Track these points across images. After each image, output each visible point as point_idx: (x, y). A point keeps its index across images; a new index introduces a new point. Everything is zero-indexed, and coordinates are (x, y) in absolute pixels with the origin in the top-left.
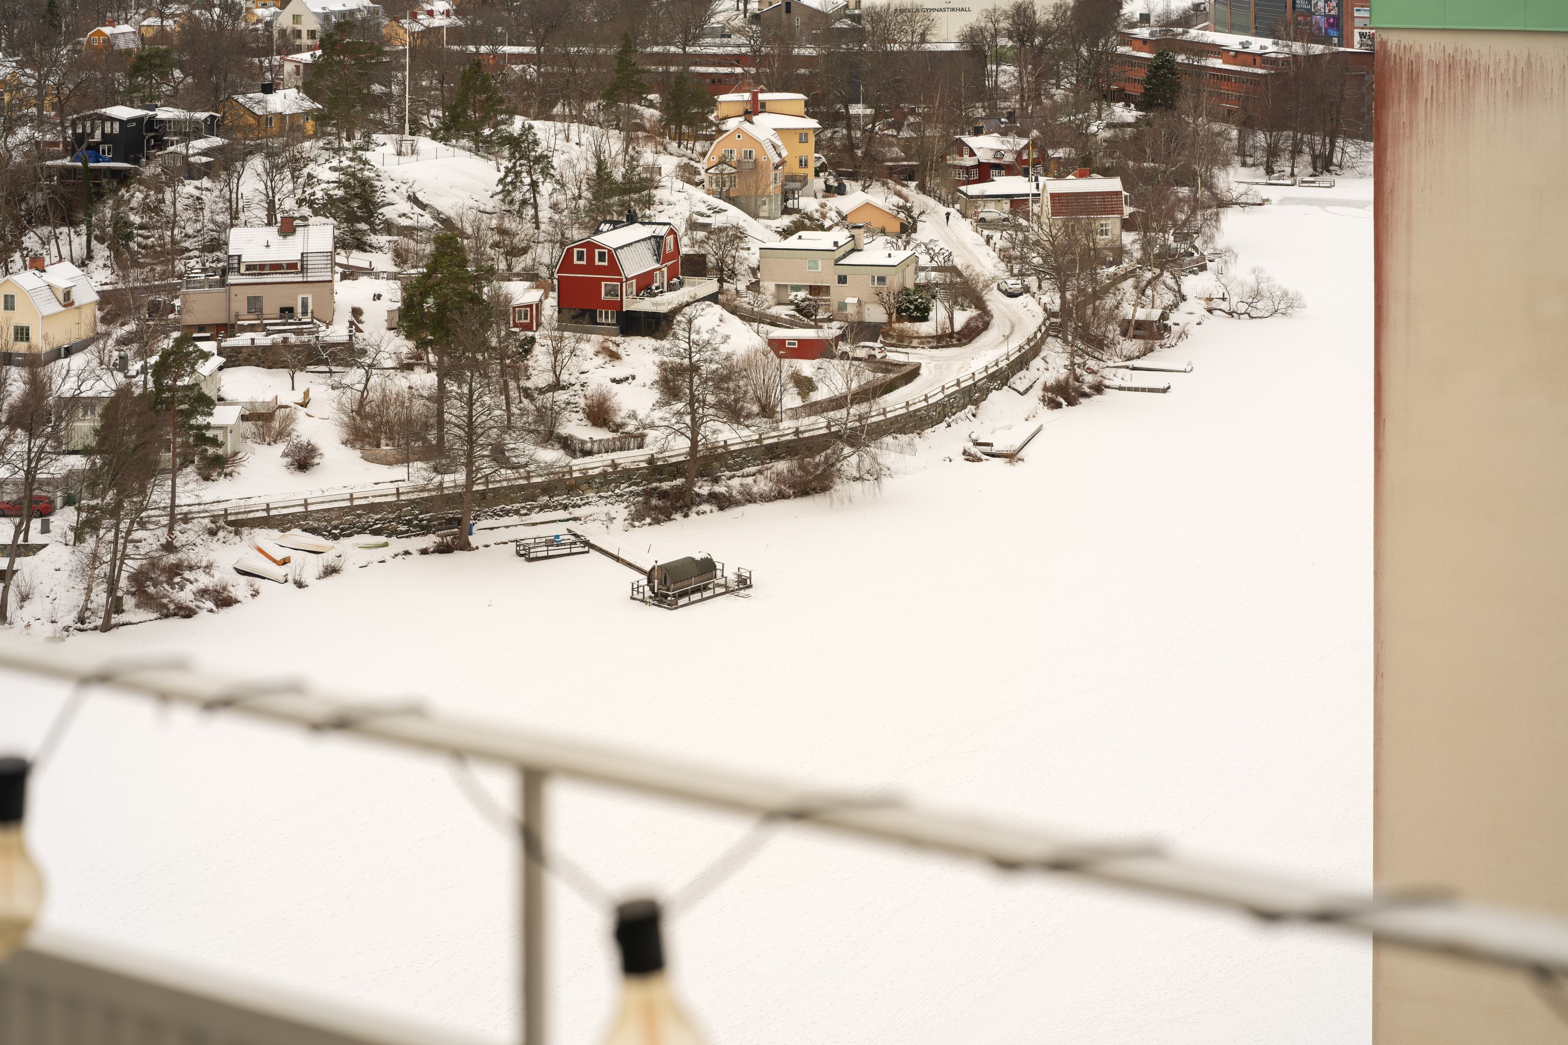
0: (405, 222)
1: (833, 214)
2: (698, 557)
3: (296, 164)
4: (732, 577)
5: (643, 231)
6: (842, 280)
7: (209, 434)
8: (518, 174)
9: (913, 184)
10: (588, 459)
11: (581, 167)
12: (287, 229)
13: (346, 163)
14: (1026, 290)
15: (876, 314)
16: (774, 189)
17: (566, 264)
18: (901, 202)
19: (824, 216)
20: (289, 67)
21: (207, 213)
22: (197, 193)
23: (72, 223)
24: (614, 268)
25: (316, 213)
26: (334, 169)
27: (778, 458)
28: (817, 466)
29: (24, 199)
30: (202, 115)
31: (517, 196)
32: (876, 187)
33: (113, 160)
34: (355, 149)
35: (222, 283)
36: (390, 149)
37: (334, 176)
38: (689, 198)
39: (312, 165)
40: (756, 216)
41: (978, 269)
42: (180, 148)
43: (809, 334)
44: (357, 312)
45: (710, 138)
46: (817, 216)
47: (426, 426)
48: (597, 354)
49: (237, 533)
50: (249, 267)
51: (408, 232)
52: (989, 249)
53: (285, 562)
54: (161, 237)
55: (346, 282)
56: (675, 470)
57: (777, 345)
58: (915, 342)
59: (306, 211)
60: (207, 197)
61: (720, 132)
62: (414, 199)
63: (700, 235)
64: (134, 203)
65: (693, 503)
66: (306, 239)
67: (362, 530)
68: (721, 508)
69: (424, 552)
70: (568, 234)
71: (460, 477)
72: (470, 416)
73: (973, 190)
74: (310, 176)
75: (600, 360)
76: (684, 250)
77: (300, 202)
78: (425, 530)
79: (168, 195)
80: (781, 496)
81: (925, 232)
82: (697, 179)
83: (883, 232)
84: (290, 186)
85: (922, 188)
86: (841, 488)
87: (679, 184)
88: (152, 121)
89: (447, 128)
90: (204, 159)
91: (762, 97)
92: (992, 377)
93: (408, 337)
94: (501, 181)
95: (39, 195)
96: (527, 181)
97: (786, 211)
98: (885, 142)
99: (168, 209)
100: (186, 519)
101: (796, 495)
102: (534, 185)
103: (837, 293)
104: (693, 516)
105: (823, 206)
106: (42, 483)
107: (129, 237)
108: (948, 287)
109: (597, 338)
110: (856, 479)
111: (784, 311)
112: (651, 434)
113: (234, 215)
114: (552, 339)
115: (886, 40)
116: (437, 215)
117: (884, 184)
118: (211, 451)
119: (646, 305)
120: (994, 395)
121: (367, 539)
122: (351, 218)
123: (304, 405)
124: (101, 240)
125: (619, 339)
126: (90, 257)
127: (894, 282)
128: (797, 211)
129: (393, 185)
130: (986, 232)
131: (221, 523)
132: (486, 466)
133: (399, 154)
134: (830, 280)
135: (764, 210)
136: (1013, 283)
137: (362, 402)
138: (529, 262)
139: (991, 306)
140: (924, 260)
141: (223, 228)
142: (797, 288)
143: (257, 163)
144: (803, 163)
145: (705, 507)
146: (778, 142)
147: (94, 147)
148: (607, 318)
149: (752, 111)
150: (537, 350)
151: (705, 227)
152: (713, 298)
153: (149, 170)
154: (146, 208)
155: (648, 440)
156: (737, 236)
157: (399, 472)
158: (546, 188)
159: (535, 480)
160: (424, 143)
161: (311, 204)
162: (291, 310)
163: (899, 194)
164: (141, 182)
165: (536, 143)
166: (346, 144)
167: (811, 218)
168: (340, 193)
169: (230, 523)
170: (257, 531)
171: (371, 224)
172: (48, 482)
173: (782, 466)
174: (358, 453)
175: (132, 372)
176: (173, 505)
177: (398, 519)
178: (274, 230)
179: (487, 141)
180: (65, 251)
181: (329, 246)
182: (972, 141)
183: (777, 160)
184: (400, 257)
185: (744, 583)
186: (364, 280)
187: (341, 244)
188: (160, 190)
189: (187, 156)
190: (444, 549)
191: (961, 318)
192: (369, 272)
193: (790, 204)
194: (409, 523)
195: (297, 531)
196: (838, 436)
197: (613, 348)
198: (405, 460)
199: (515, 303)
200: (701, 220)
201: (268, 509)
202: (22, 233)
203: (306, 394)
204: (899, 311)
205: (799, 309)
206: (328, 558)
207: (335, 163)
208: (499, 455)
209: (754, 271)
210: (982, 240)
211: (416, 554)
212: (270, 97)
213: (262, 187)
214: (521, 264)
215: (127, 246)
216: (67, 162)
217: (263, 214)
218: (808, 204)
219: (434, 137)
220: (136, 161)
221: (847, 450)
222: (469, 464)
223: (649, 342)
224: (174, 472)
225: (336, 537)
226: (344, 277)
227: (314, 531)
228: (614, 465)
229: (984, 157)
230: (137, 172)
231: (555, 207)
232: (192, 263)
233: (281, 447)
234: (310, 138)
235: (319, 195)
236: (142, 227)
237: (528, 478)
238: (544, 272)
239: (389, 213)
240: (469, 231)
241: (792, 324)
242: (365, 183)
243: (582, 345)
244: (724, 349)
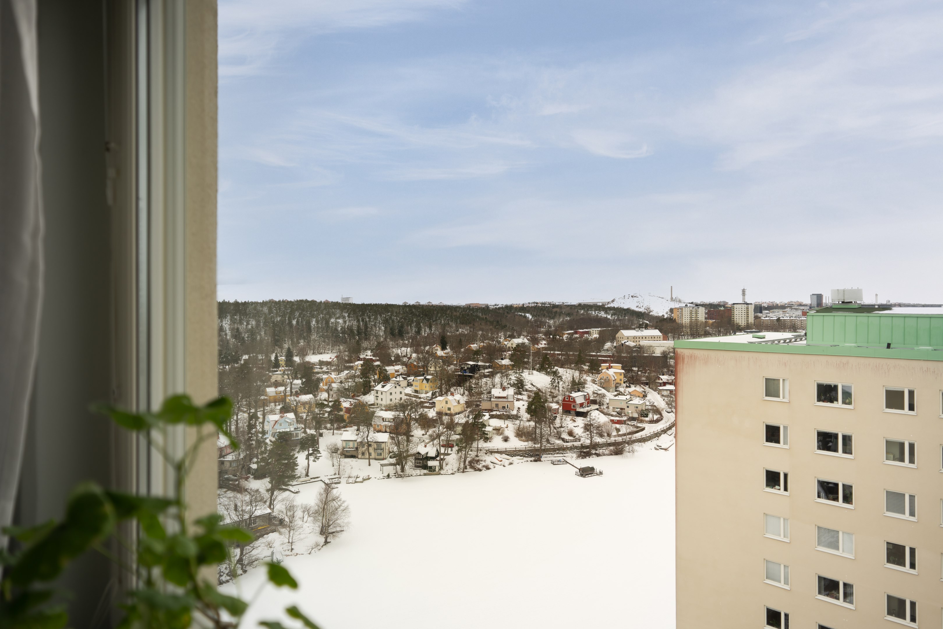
0: (530, 389)
1: (627, 392)
2: (590, 467)
3: (507, 376)
4: (598, 472)
5: (582, 394)
6: (628, 407)
7: (486, 432)
8: (555, 380)
9: (647, 386)
10: (568, 443)
11: (569, 379)
12: (504, 389)
13: (518, 376)
14: (672, 411)
15: (636, 415)
16: (613, 386)
17: (564, 400)
18: (643, 390)
19: (625, 392)
20: (507, 355)
21: (488, 385)
22: (486, 381)
23: (460, 386)
24: (574, 401)
25: (511, 386)
26: (515, 377)
27: (611, 446)
28: (620, 448)
29: (451, 381)
30: (488, 364)
31: (555, 384)
32: (638, 386)
33: (469, 373)
34: (519, 373)
35: (490, 400)
36: (527, 373)
37: (515, 378)
38: (593, 387)
39: (511, 376)
40: (609, 392)
41: (661, 406)
42: (483, 371)
43: (620, 419)
44: (519, 408)
45: (599, 374)
46: (623, 392)
47: (532, 434)
48: (571, 420)
49: (491, 454)
50: (496, 397)
51: (530, 391)
52: (664, 402)
53: (501, 461)
54: (479, 390)
55: (517, 402)
56: (587, 447)
57: (613, 421)
58: (645, 422)
59: (509, 386)
60: (488, 382)
61: (602, 372)
62: (532, 384)
63: (595, 395)
64: (473, 383)
65: (591, 455)
66: (508, 392)
67: (518, 455)
68: (597, 456)
69: (531, 461)
70: (566, 394)
71: (539, 445)
72: (541, 432)
73: (661, 388)
74: (510, 378)
75: (571, 422)
76: (591, 398)
77: (508, 384)
78: (531, 456)
79: (480, 381)
80: (611, 455)
81: (649, 397)
82: (596, 383)
83: (639, 397)
84: (506, 380)
85: (649, 387)
86: (625, 454)
87: (591, 384)
88: (477, 365)
89: (540, 369)
90: (488, 374)
91: (611, 365)
92: (662, 431)
93: (528, 414)
94: (551, 381)
95: (454, 380)
96: (557, 381)
97: (616, 391)
98: (641, 376)
99: (480, 384)
100: (481, 450)
101: (615, 455)
102: (558, 382)
103: (627, 410)
104: (591, 457)
105: (625, 390)
106: (451, 440)
107: (472, 390)
108: (653, 410)
109: (570, 417)
110: (629, 452)
111: (614, 413)
112: (582, 439)
113: (494, 386)
114: (561, 416)
115: (644, 353)
116: (537, 388)
117: (640, 386)
118: (486, 436)
119: (582, 410)
120: (663, 435)
121: (519, 457)
122: (519, 388)
123: (507, 428)
124: (466, 390)
125: (576, 417)
126: (464, 394)
127: (640, 408)
128: (619, 391)
129: (528, 381)
130: (663, 398)
131: (488, 452)
132: (544, 443)
133: (529, 374)
134: (625, 407)
135: (611, 390)
136: (669, 410)
137: (519, 428)
138: (557, 399)
139: (663, 415)
140: (648, 403)
141: (491, 389)
142: (617, 408)
143: (499, 375)
144: (621, 380)
145: (594, 456)
146: (614, 375)
147: (465, 370)
148: (573, 412)
149: (610, 367)
150: (557, 418)
151: (597, 393)
152: (597, 409)
153: (476, 376)
154: (476, 384)
155: (581, 440)
156: (604, 396)
157: (526, 443)
158: (561, 383)
159: (555, 447)
160: (535, 372)
161: (510, 384)
162: (505, 407)
163: (643, 388)
164: (474, 378)
165: (559, 373)
166: (518, 372)
167: (621, 393)
168: (516, 382)
169: (490, 452)
170: (495, 454)
171: (523, 389)
172: (453, 441)
173: (612, 448)
174: (518, 439)
175: (470, 418)
176: (478, 447)
177: (526, 454)
178: (501, 389)
179: (548, 372)
180: (459, 392)
181: (513, 393)
182: (661, 377)
183: (614, 379)
184: (529, 397)
185: (601, 473)
186: (521, 401)
187: (516, 393)
188: (478, 380)
189: (484, 373)
190: (535, 461)
191: (656, 417)
192: (522, 400)
193: (617, 389)
194: (528, 454)
195: (504, 455)
196: (625, 442)
197: (574, 419)
198: (527, 441)
199: (553, 408)
200: (596, 392)
201: (498, 449)
202: (450, 388)
203: (507, 425)
204: (641, 415)
205: (618, 413)
206: (510, 461)
207: (515, 376)
208: (548, 441)
209: (608, 404)
210: (662, 400)
211: (529, 461)
212: (502, 361)
213: (499, 380)
214: (555, 400)
215: (471, 392)
216: (460, 373)
217: (500, 386)
218: (621, 389)
219: (537, 371)
220: (474, 374)
221: (626, 445)
222: (541, 443)
223: (582, 418)
224: (478, 440)
225: (512, 457)
226: (517, 400)
227: (508, 455)
228: (573, 445)
229: (665, 381)
230: (474, 376)
231: (563, 387)
232: (485, 396)
233: (501, 436)
234: (510, 370)
235: (512, 382)
236: (475, 388)
237: (554, 446)
238: (560, 402)
239: (527, 387)
240: (544, 392)
241: (616, 416)
242: (521, 380)
243: (567, 418)
244: (599, 421)
